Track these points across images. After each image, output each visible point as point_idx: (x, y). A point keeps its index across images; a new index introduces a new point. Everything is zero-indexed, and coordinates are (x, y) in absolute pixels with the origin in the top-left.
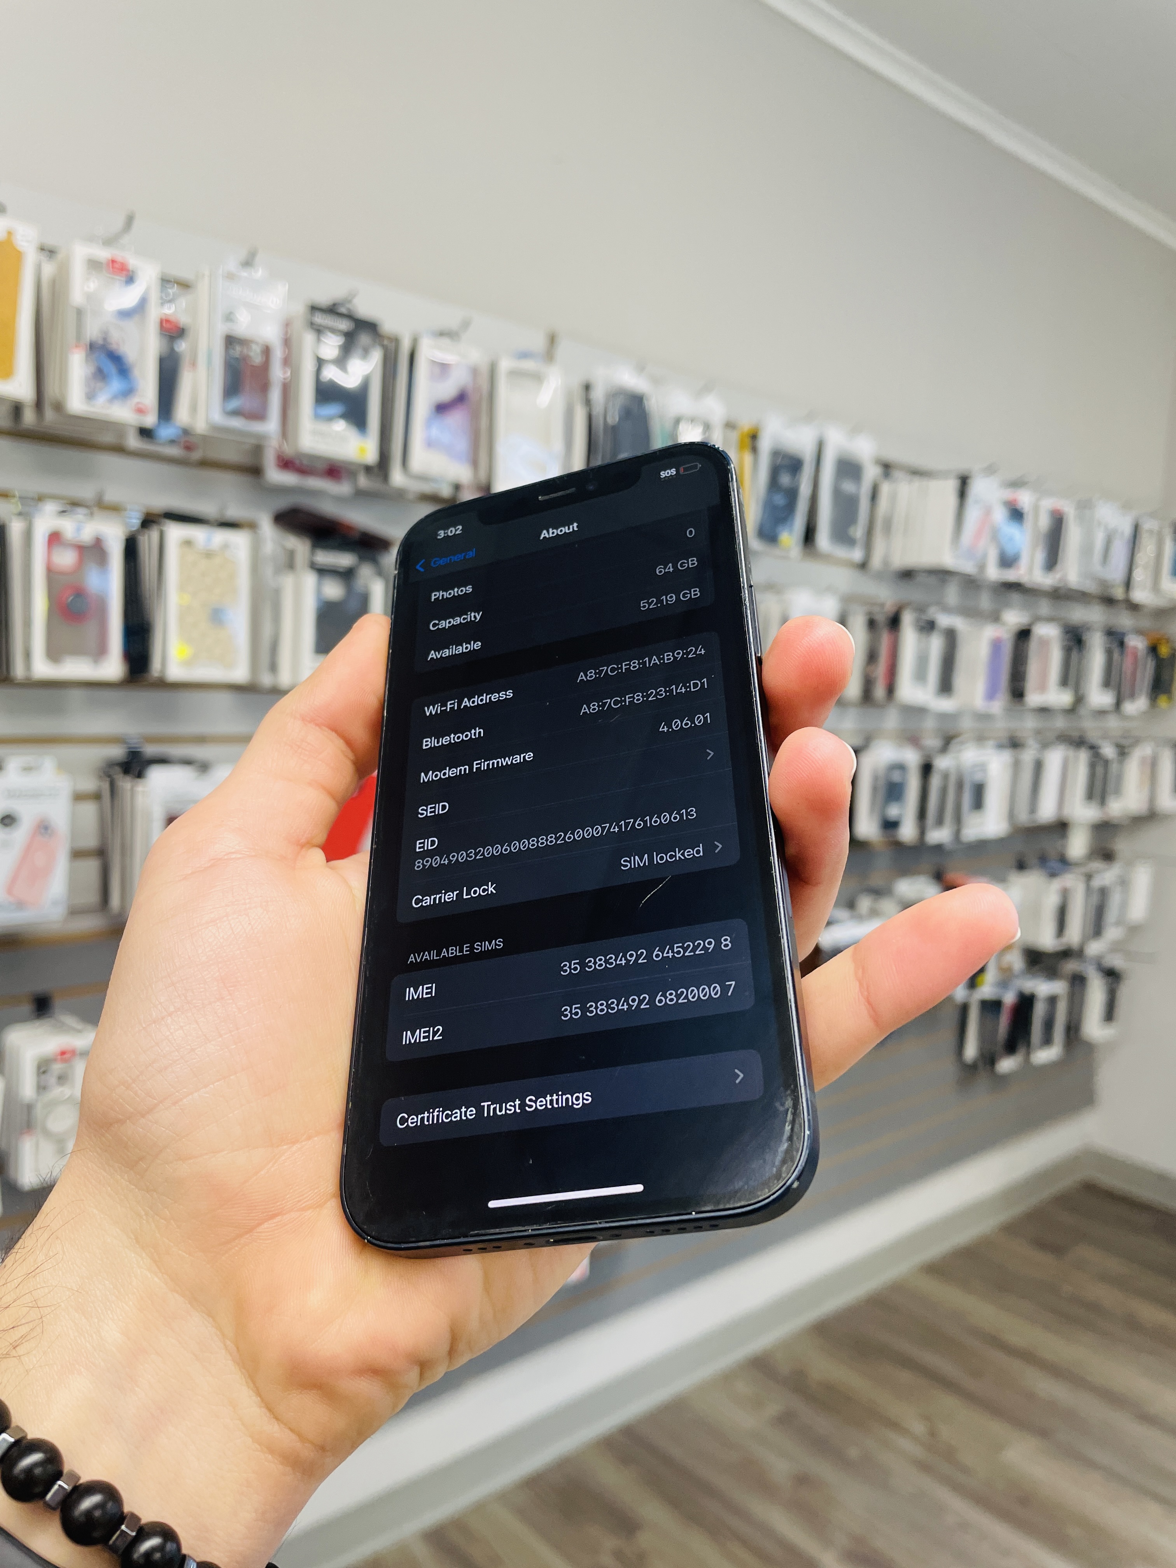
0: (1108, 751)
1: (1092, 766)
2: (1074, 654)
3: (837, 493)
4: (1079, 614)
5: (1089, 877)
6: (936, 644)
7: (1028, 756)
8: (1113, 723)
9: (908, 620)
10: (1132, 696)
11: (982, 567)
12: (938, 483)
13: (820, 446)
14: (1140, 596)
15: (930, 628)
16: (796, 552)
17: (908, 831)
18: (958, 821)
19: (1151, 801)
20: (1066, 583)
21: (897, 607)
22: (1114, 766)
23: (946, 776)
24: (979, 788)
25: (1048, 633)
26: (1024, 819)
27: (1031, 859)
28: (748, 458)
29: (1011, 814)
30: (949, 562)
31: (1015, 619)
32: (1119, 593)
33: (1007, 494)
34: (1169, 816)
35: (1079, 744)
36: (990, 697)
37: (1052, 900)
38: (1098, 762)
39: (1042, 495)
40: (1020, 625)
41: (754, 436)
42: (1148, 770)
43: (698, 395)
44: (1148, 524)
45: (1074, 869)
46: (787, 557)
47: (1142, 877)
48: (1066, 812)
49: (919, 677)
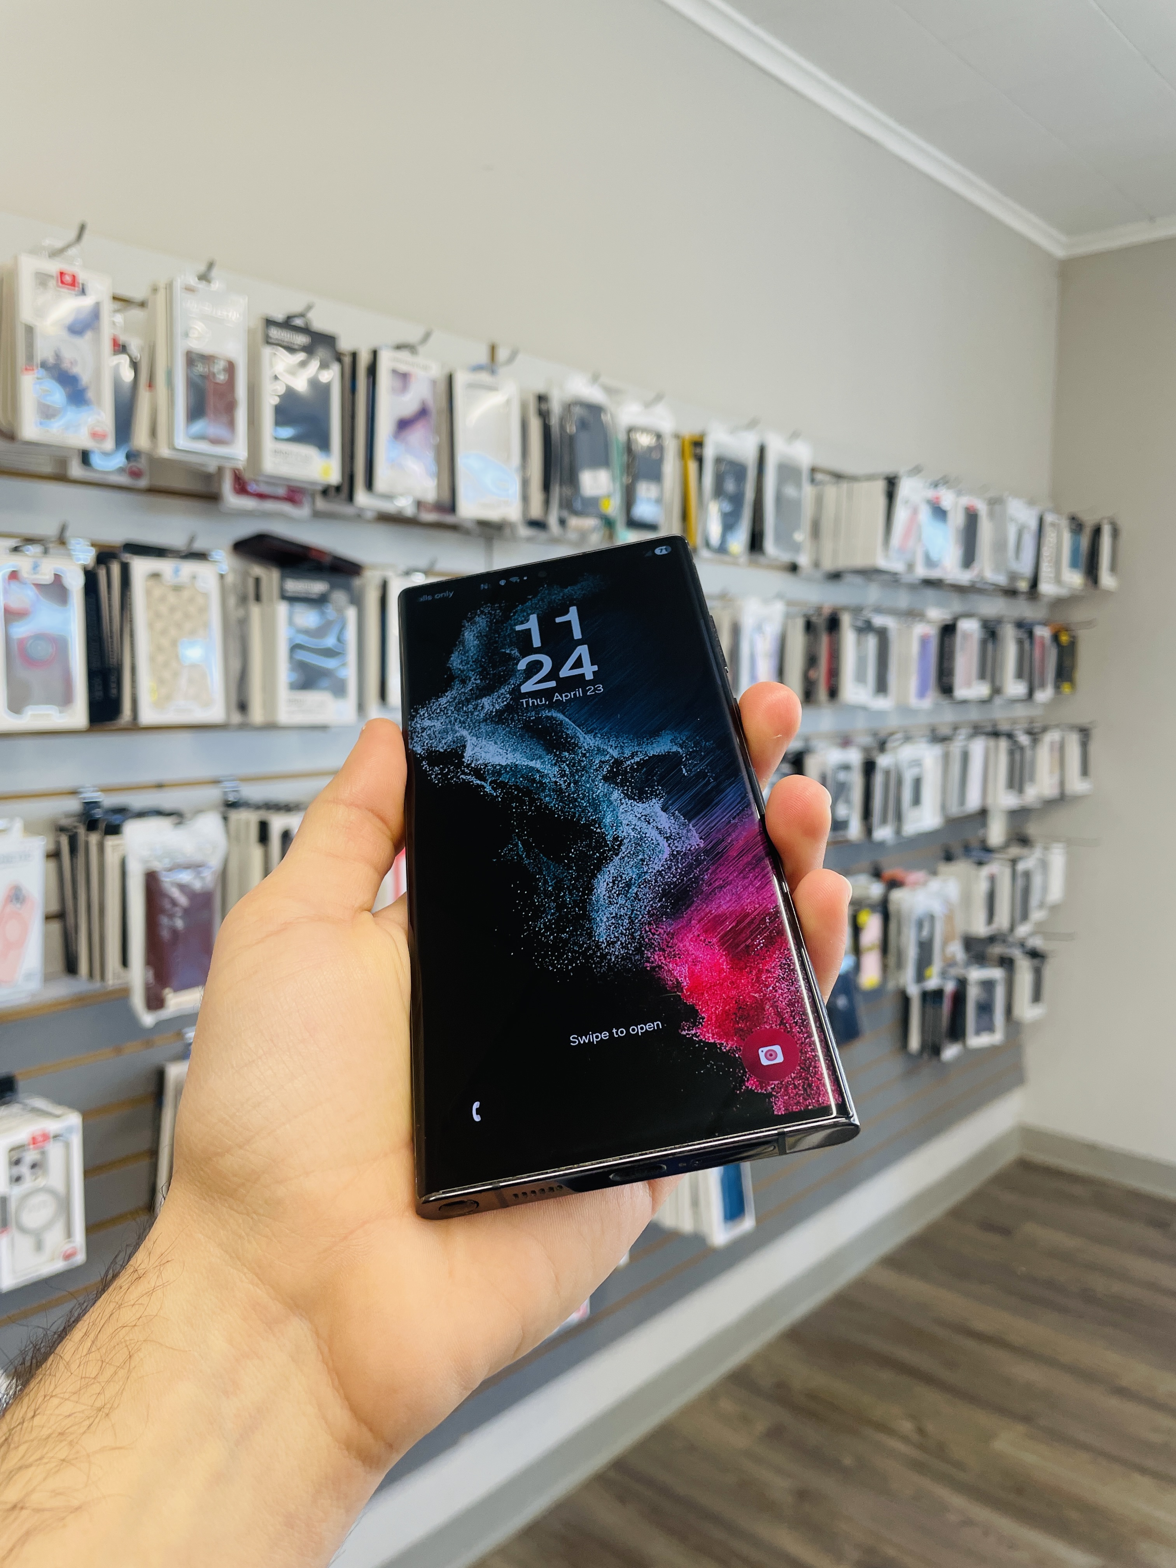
0: (1024, 739)
1: (1011, 753)
2: (990, 646)
3: (779, 499)
4: (993, 607)
5: (1014, 862)
6: (872, 642)
7: (956, 747)
8: (1021, 712)
9: (846, 620)
10: (1043, 685)
11: (910, 567)
12: (865, 485)
13: (762, 451)
14: (1047, 588)
15: (866, 628)
16: (744, 559)
17: (855, 830)
18: (899, 817)
19: (1062, 783)
20: (982, 578)
21: (834, 609)
22: (1028, 753)
23: (887, 773)
24: (917, 783)
25: (970, 628)
26: (954, 810)
27: (957, 849)
28: (692, 466)
29: (943, 807)
30: (882, 563)
31: (937, 614)
32: (1023, 586)
33: (930, 494)
34: (1077, 799)
35: (996, 734)
36: (922, 694)
37: (982, 887)
38: (1015, 750)
39: (959, 493)
40: (944, 620)
41: (698, 444)
42: (1057, 755)
43: (648, 405)
44: (1049, 518)
45: (997, 856)
46: (735, 564)
47: (1057, 859)
48: (990, 801)
49: (860, 678)
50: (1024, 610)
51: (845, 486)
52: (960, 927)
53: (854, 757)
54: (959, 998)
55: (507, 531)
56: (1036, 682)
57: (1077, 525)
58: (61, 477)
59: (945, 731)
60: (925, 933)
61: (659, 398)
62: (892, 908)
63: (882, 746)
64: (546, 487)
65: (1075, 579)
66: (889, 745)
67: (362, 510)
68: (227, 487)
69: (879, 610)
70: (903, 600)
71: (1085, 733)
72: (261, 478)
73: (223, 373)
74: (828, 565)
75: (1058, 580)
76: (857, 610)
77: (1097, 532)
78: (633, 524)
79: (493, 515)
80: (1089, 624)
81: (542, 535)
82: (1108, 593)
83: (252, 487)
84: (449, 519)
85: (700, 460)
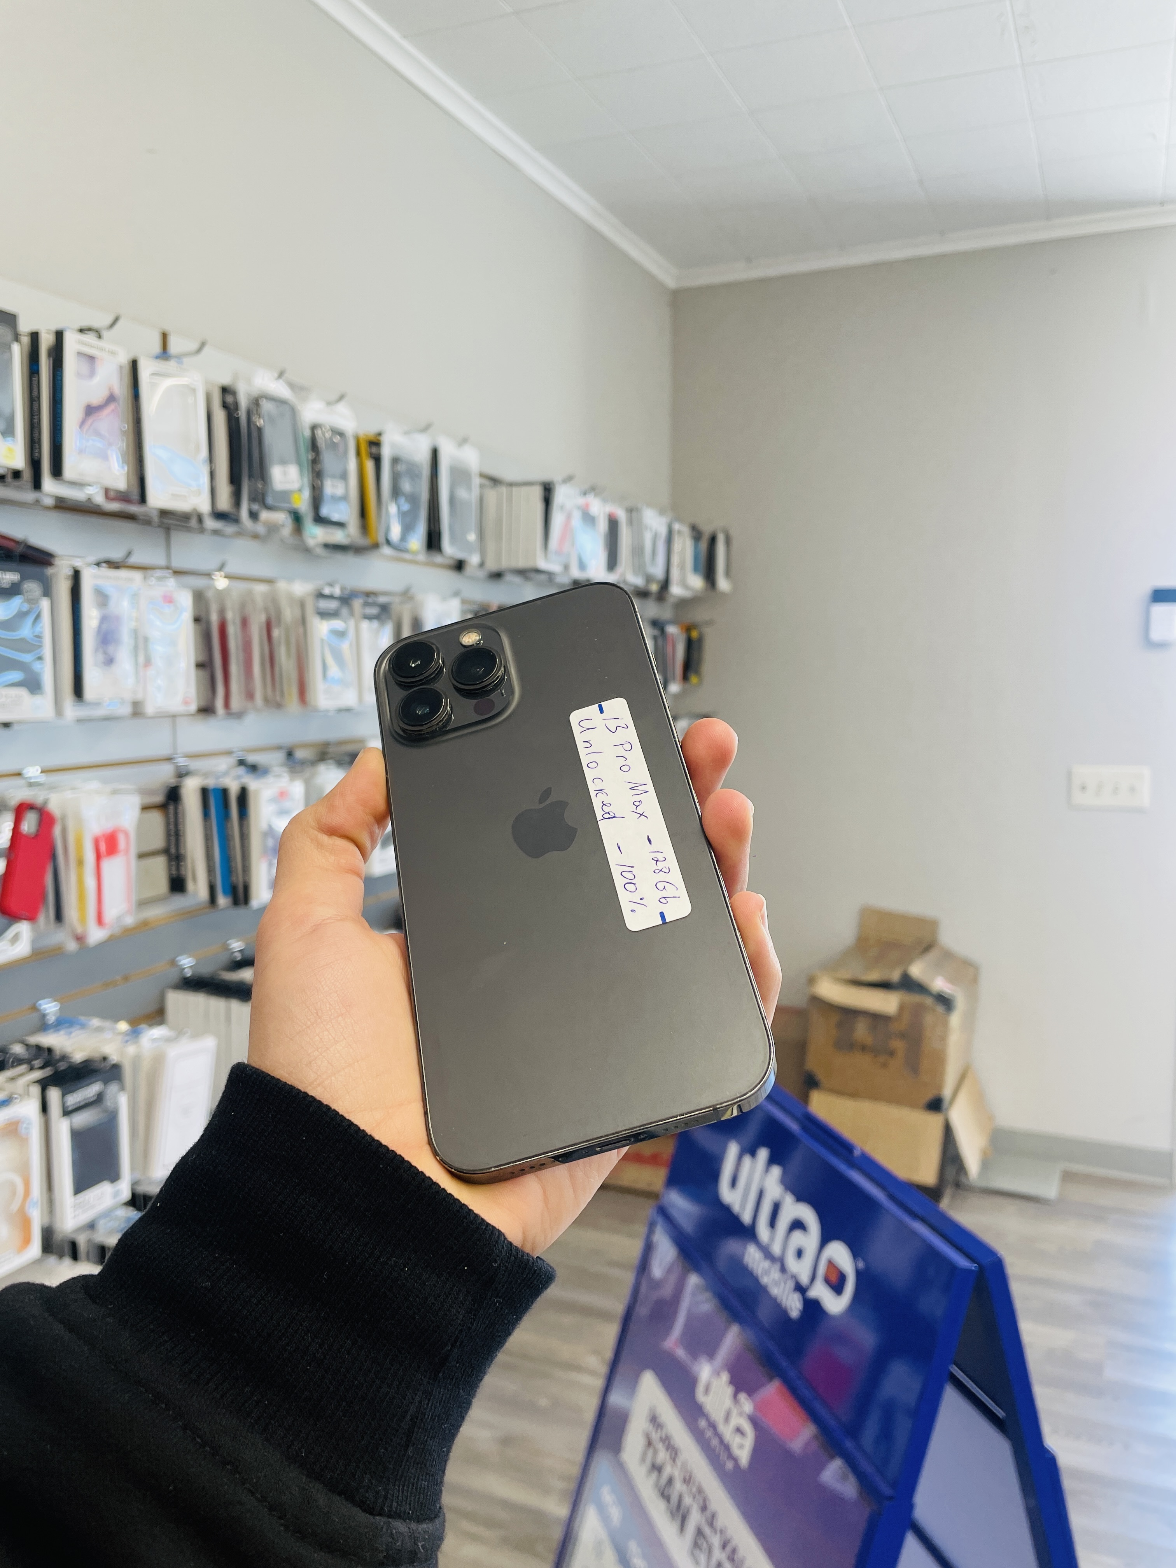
3: (452, 500)
10: (674, 678)
11: (565, 568)
12: (524, 490)
13: (435, 453)
14: (676, 590)
16: (422, 557)
20: (624, 580)
28: (369, 465)
30: (539, 564)
32: (654, 588)
33: (581, 501)
39: (605, 501)
41: (375, 443)
43: (329, 404)
44: (677, 526)
46: (414, 562)
50: (657, 610)
51: (504, 490)
56: (669, 675)
57: (697, 534)
61: (341, 398)
64: (235, 481)
65: (697, 582)
67: (49, 496)
74: (492, 565)
75: (683, 582)
77: (713, 539)
78: (321, 521)
79: (182, 506)
80: (712, 622)
82: (724, 595)
84: (134, 509)
85: (377, 460)
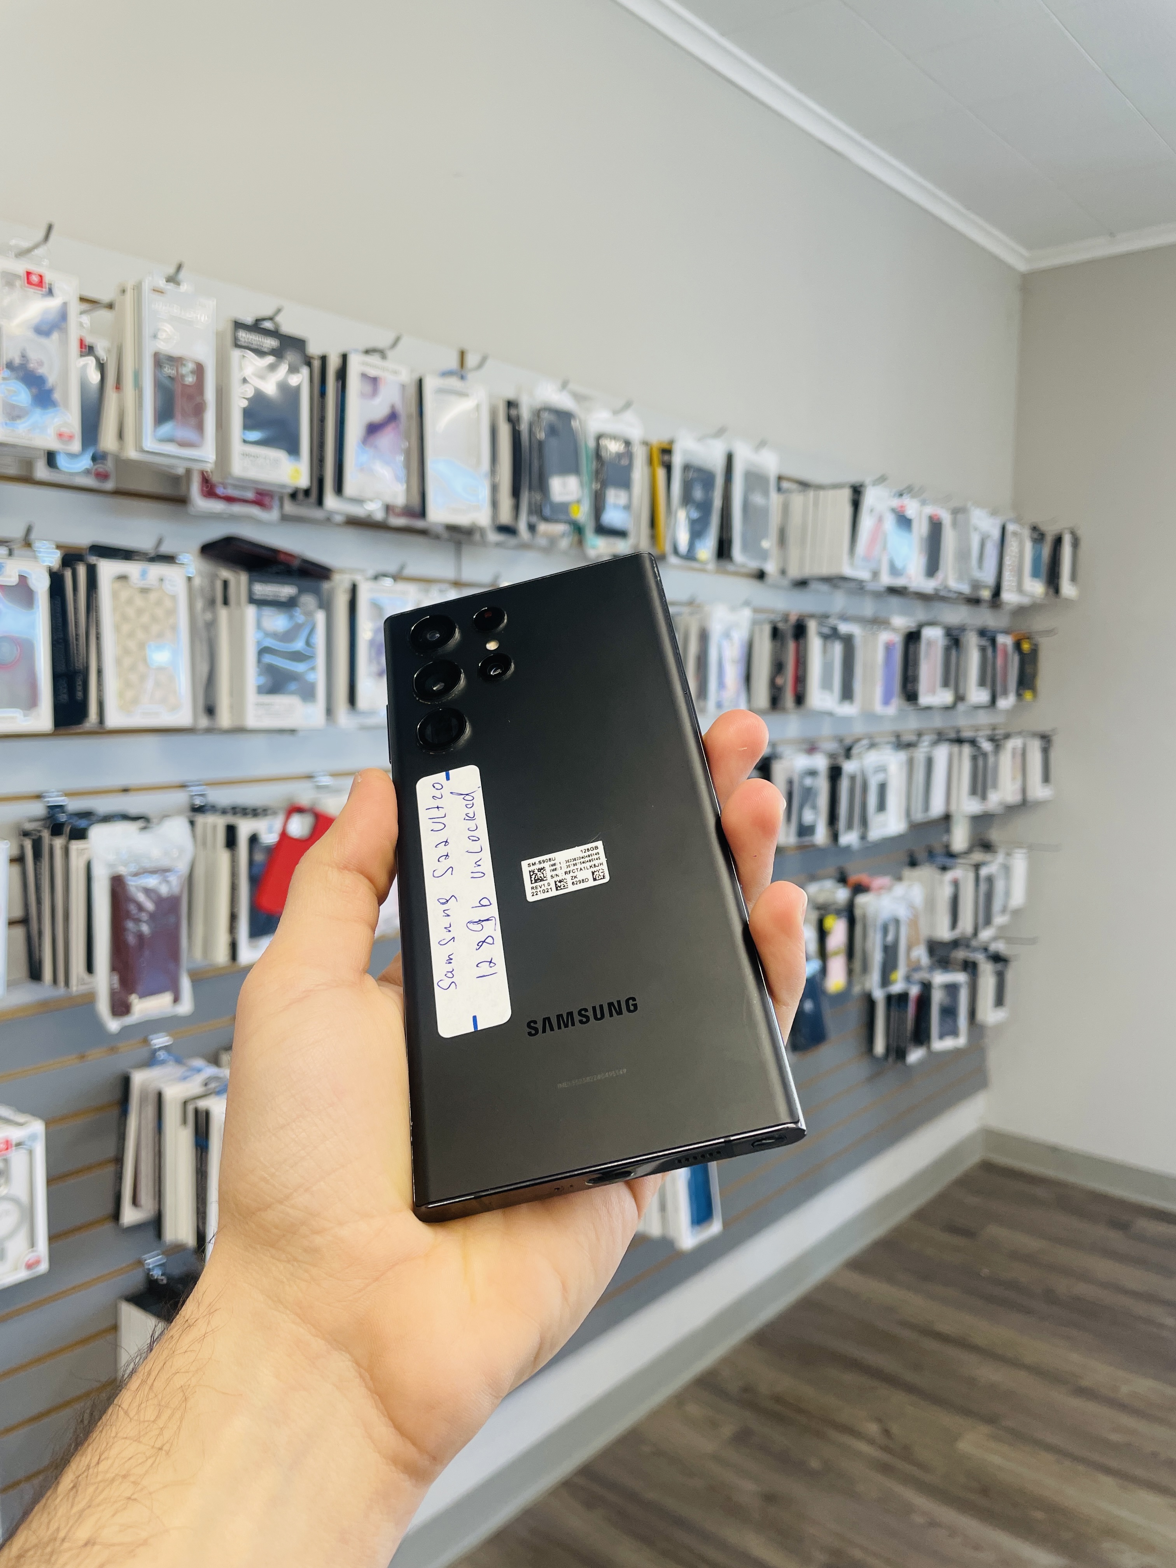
0: (987, 746)
1: (974, 758)
2: (954, 652)
3: (746, 506)
4: (957, 615)
5: (977, 867)
6: (837, 649)
7: (920, 754)
8: (984, 719)
9: (812, 627)
10: (1005, 693)
11: (876, 574)
12: (831, 493)
13: (730, 459)
14: (1009, 596)
15: (832, 635)
16: (711, 566)
17: (821, 836)
18: (864, 822)
19: (1024, 791)
20: (946, 587)
21: (800, 616)
22: (991, 759)
23: (853, 778)
24: (882, 788)
25: (933, 635)
26: (919, 816)
27: (921, 855)
28: (661, 473)
29: (908, 813)
30: (847, 571)
31: (902, 622)
32: (986, 594)
33: (895, 503)
34: (1039, 804)
35: (959, 741)
36: (886, 701)
37: (947, 891)
38: (978, 756)
39: (924, 503)
40: (909, 627)
41: (667, 451)
42: (1019, 759)
43: (616, 412)
44: (1011, 528)
45: (960, 861)
46: (703, 570)
47: (1020, 864)
48: (953, 808)
49: (826, 684)
50: (987, 618)
51: (811, 494)
52: (925, 932)
53: (821, 763)
54: (924, 1001)
55: (477, 537)
56: (999, 689)
57: (1038, 535)
58: (27, 479)
59: (909, 738)
60: (890, 938)
61: (628, 405)
62: (858, 912)
63: (848, 753)
64: (516, 492)
65: (1037, 588)
66: (855, 751)
67: (331, 513)
68: (195, 489)
69: (844, 618)
70: (868, 608)
71: (1046, 740)
72: (230, 481)
73: (190, 375)
74: (795, 572)
75: (1020, 589)
76: (823, 618)
77: (1058, 541)
78: (603, 530)
79: (462, 520)
80: (1050, 632)
81: (512, 541)
82: (1068, 602)
83: (220, 491)
84: (419, 524)
85: (668, 467)
